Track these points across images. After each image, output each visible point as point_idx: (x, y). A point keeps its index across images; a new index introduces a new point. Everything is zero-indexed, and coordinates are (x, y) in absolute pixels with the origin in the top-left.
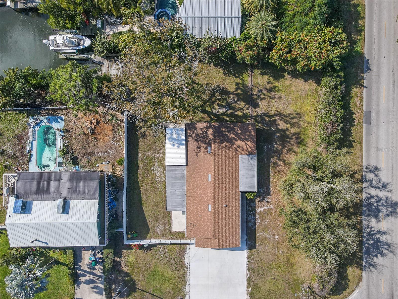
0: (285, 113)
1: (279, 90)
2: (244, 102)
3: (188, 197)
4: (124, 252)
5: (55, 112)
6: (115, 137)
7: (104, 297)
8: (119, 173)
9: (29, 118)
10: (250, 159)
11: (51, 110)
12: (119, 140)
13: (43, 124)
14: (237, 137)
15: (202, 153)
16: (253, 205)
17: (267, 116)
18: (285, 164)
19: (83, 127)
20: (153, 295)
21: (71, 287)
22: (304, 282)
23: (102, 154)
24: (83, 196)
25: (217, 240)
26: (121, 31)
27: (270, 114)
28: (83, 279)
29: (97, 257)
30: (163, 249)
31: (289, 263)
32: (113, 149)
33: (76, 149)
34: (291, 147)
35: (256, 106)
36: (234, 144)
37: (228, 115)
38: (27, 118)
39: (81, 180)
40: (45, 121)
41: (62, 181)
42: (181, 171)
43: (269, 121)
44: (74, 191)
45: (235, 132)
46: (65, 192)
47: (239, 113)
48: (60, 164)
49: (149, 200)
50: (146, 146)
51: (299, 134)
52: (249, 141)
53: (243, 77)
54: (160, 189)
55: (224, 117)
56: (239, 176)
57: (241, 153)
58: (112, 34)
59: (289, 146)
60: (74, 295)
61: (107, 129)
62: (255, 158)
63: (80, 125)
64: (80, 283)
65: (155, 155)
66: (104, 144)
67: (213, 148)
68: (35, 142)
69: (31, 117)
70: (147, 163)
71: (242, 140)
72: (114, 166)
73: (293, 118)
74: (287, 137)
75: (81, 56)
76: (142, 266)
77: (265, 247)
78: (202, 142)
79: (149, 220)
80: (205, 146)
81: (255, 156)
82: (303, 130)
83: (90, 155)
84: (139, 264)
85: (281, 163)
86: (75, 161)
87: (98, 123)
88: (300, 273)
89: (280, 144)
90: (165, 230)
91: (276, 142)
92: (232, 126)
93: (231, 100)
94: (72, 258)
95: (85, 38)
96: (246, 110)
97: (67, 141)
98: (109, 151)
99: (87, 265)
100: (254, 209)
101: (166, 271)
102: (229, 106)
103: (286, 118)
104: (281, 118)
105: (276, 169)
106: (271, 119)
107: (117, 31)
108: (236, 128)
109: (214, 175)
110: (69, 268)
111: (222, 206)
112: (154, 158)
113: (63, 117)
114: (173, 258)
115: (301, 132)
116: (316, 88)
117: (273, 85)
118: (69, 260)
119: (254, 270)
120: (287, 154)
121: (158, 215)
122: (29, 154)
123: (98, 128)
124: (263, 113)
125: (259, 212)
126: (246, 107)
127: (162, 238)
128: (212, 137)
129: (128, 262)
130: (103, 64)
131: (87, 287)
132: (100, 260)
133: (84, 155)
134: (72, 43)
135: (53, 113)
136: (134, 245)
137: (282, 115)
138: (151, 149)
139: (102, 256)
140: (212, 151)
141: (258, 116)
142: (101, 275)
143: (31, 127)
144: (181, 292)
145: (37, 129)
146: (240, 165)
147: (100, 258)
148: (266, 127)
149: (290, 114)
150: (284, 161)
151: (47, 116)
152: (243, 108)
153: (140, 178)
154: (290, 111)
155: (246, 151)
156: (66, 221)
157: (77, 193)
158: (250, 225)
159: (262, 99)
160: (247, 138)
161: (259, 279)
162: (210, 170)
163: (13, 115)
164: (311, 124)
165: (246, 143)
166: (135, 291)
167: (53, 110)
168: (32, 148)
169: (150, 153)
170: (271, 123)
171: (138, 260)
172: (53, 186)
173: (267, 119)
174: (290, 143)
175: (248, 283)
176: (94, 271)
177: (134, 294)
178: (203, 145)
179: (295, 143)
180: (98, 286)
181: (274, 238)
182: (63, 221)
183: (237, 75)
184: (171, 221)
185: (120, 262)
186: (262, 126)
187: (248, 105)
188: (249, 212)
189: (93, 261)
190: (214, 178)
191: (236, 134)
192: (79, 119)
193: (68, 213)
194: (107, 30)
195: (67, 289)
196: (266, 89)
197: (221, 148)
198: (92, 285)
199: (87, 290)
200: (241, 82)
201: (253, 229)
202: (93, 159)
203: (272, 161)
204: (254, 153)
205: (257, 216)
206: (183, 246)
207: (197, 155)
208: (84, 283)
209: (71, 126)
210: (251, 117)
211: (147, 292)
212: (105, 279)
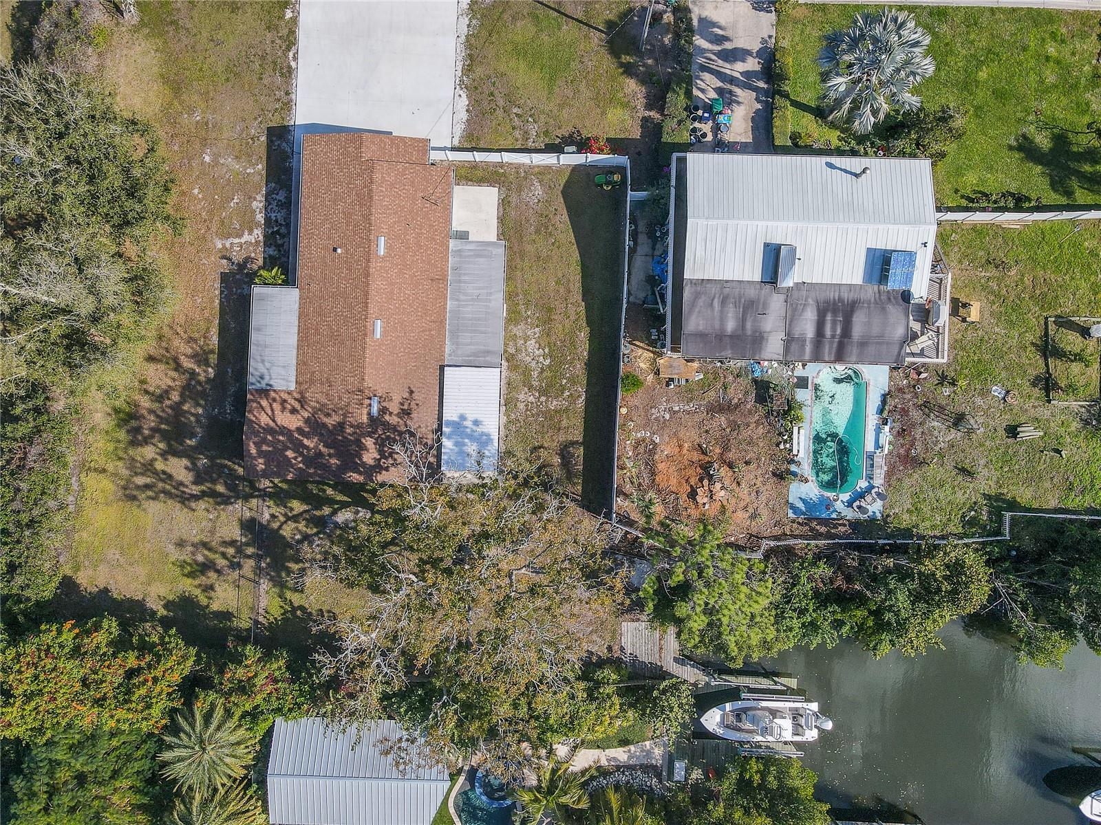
0: (170, 502)
1: (182, 567)
2: (284, 537)
3: (444, 278)
4: (636, 133)
5: (812, 529)
6: (648, 452)
7: (697, 13)
8: (640, 351)
9: (883, 516)
10: (267, 378)
11: (821, 534)
12: (638, 443)
13: (845, 497)
14: (296, 438)
15: (397, 398)
16: (271, 251)
17: (220, 495)
18: (176, 360)
19: (734, 485)
20: (559, 12)
21: (785, 43)
22: (136, 29)
23: (687, 407)
24: (725, 291)
25: (366, 156)
26: (621, 750)
27: (211, 500)
28: (752, 64)
29: (710, 123)
30: (527, 139)
31: (175, 85)
32: (656, 419)
33: (757, 423)
34: (156, 406)
35: (249, 526)
36: (307, 421)
37: (330, 501)
38: (888, 516)
39: (731, 337)
40: (839, 506)
41: (782, 335)
42: (459, 352)
43: (214, 482)
44: (751, 307)
45: (301, 454)
46: (776, 304)
47: (297, 506)
48: (803, 383)
49: (560, 275)
50: (564, 423)
51: (134, 443)
52: (262, 424)
53: (281, 607)
54: (527, 304)
55: (340, 497)
56: (299, 330)
57: (289, 393)
58: (644, 740)
59: (163, 411)
60: (779, 22)
61: (669, 476)
62: (251, 379)
63: (744, 491)
64: (760, 54)
65: (539, 398)
66: (681, 435)
67: (365, 411)
68: (870, 447)
69: (879, 516)
70: (563, 376)
71: (284, 431)
72: (655, 373)
73: (147, 487)
74: (165, 436)
75: (734, 681)
76: (586, 93)
77: (243, 131)
78: (394, 429)
79: (562, 218)
80: (387, 417)
81: (252, 384)
82: (121, 454)
83: (719, 405)
84: (596, 99)
85: (187, 364)
86: (763, 389)
87: (693, 495)
88: (145, 53)
89: (187, 415)
90: (520, 189)
91: (198, 421)
92: (312, 471)
93: (318, 545)
94: (777, 124)
95: (718, 730)
96: (277, 514)
97: (782, 446)
98: (667, 416)
99: (738, 103)
100: (269, 239)
101: (523, 76)
102: (325, 528)
103: (168, 487)
104: (182, 488)
105: (202, 349)
106: (209, 488)
107: (632, 748)
108: (301, 465)
109: (365, 335)
110: (786, 96)
111: (347, 251)
112: (543, 392)
113: (791, 515)
114: (500, 113)
115: (125, 448)
116: (78, 570)
117: (197, 582)
118: (784, 118)
119: (274, 70)
120: (169, 386)
121: (537, 231)
122: (885, 414)
123: (693, 481)
124: (232, 503)
125: (256, 231)
126: (278, 524)
127: (529, 170)
128: (364, 441)
129: (625, 105)
130: (676, 660)
131: (740, 43)
132: (700, 113)
133: (737, 406)
134: (754, 721)
135: (818, 527)
136: (601, 151)
137: (177, 496)
138: (550, 416)
139: (697, 125)
140: (367, 402)
141: (247, 498)
142: (701, 74)
143: (876, 490)
144: (483, 16)
145: (863, 484)
146: (294, 362)
147: (701, 119)
148: (226, 466)
149: (153, 499)
150: (178, 367)
151: (834, 519)
152: (285, 522)
153: (583, 335)
154: (155, 509)
155: (274, 400)
156: (770, 224)
157: (743, 300)
158: (281, 196)
159: (232, 543)
160: (270, 435)
161: (261, 42)
162: (375, 350)
163: (928, 524)
164: (96, 470)
165: (274, 421)
166: (610, 25)
167: (817, 536)
168: (878, 431)
169: (554, 405)
170: (211, 477)
171: (599, 111)
172: (809, 322)
173: (220, 488)
174: (158, 416)
175: (292, 32)
176: (720, 84)
177: (611, 17)
178: (393, 420)
179: (144, 418)
180: (711, 42)
181: (216, 157)
182: (779, 224)
183: (299, 613)
184: (501, 214)
185: (649, 107)
186: (236, 467)
187: (273, 529)
188: (283, 230)
189: (721, 113)
190: (365, 326)
191: (298, 447)
192: (745, 508)
193: (766, 245)
194: (658, 752)
195: (797, 39)
196: (219, 572)
197: (342, 409)
198: (728, 46)
199: (741, 33)
200: (288, 595)
201: (273, 185)
202: (712, 393)
203: (210, 370)
204: (255, 393)
205: (260, 218)
206: (471, 142)
207: (411, 392)
208: (747, 53)
209: (768, 489)
210: (264, 495)
211: (577, 20)
212: (690, 63)
